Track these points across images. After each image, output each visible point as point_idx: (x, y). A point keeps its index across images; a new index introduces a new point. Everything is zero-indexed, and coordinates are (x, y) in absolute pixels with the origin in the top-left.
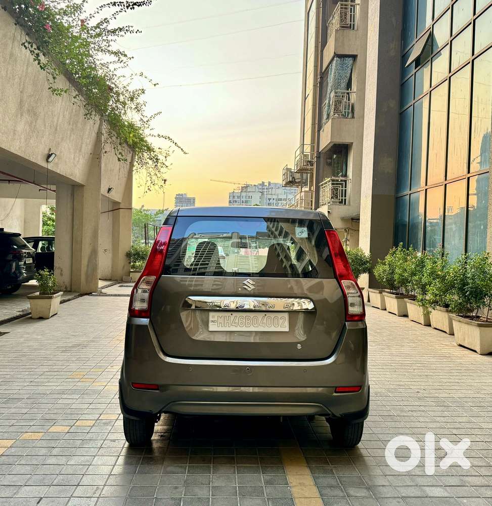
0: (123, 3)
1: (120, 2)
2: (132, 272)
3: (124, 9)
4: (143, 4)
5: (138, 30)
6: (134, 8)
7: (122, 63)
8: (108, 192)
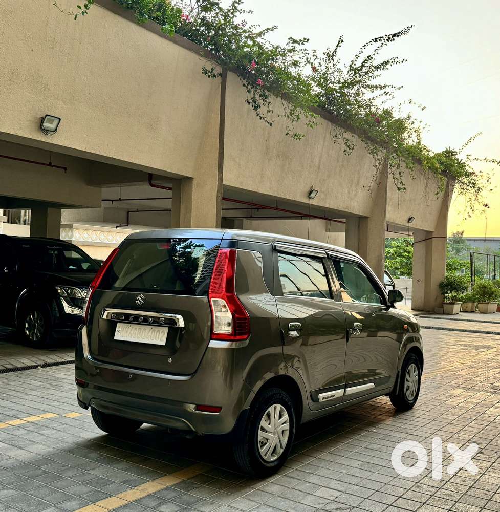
0: (383, 37)
1: (381, 38)
2: (447, 303)
3: (384, 43)
4: (402, 34)
5: (404, 60)
6: (394, 40)
7: (388, 95)
8: (409, 222)
